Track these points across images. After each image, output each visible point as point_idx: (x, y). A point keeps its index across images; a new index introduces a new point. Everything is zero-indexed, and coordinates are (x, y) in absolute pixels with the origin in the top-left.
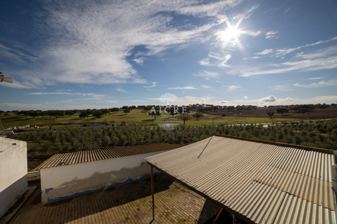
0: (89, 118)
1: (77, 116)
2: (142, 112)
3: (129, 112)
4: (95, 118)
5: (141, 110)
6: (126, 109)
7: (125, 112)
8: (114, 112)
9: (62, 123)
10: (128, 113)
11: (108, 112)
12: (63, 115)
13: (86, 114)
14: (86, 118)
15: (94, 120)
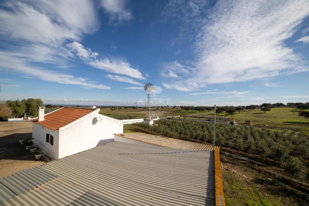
0: (223, 114)
1: (213, 112)
2: (292, 111)
3: (269, 110)
4: (228, 114)
5: (291, 109)
6: (266, 107)
7: (263, 110)
8: (250, 110)
9: (198, 116)
10: (267, 112)
11: (242, 109)
12: (203, 110)
13: (220, 110)
14: (220, 114)
15: (226, 116)
